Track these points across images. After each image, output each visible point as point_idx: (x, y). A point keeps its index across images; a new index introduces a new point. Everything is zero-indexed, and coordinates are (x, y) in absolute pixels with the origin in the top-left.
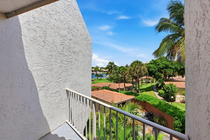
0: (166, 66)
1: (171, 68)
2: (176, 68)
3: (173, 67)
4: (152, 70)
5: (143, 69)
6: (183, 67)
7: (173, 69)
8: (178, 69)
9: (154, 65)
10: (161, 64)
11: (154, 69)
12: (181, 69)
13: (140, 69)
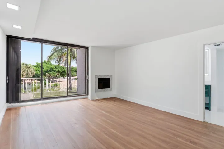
0: (51, 69)
1: (55, 71)
2: (59, 71)
3: (57, 70)
4: (37, 73)
5: (30, 71)
6: (64, 70)
7: (57, 72)
8: (60, 72)
9: (39, 68)
10: (46, 67)
11: (38, 72)
12: (63, 72)
13: (27, 71)
